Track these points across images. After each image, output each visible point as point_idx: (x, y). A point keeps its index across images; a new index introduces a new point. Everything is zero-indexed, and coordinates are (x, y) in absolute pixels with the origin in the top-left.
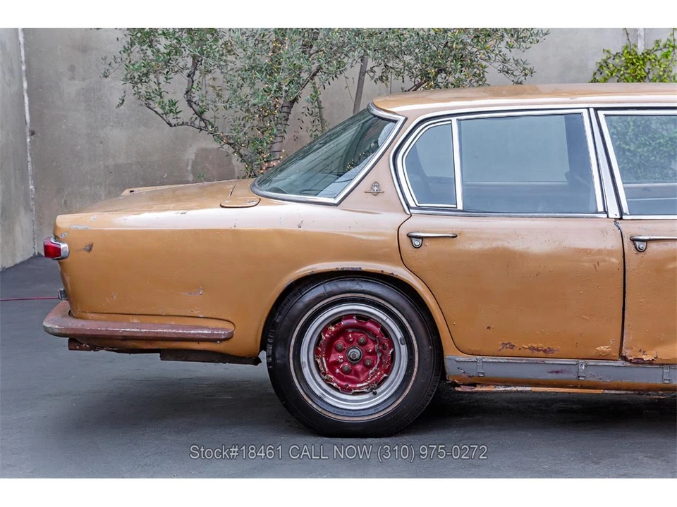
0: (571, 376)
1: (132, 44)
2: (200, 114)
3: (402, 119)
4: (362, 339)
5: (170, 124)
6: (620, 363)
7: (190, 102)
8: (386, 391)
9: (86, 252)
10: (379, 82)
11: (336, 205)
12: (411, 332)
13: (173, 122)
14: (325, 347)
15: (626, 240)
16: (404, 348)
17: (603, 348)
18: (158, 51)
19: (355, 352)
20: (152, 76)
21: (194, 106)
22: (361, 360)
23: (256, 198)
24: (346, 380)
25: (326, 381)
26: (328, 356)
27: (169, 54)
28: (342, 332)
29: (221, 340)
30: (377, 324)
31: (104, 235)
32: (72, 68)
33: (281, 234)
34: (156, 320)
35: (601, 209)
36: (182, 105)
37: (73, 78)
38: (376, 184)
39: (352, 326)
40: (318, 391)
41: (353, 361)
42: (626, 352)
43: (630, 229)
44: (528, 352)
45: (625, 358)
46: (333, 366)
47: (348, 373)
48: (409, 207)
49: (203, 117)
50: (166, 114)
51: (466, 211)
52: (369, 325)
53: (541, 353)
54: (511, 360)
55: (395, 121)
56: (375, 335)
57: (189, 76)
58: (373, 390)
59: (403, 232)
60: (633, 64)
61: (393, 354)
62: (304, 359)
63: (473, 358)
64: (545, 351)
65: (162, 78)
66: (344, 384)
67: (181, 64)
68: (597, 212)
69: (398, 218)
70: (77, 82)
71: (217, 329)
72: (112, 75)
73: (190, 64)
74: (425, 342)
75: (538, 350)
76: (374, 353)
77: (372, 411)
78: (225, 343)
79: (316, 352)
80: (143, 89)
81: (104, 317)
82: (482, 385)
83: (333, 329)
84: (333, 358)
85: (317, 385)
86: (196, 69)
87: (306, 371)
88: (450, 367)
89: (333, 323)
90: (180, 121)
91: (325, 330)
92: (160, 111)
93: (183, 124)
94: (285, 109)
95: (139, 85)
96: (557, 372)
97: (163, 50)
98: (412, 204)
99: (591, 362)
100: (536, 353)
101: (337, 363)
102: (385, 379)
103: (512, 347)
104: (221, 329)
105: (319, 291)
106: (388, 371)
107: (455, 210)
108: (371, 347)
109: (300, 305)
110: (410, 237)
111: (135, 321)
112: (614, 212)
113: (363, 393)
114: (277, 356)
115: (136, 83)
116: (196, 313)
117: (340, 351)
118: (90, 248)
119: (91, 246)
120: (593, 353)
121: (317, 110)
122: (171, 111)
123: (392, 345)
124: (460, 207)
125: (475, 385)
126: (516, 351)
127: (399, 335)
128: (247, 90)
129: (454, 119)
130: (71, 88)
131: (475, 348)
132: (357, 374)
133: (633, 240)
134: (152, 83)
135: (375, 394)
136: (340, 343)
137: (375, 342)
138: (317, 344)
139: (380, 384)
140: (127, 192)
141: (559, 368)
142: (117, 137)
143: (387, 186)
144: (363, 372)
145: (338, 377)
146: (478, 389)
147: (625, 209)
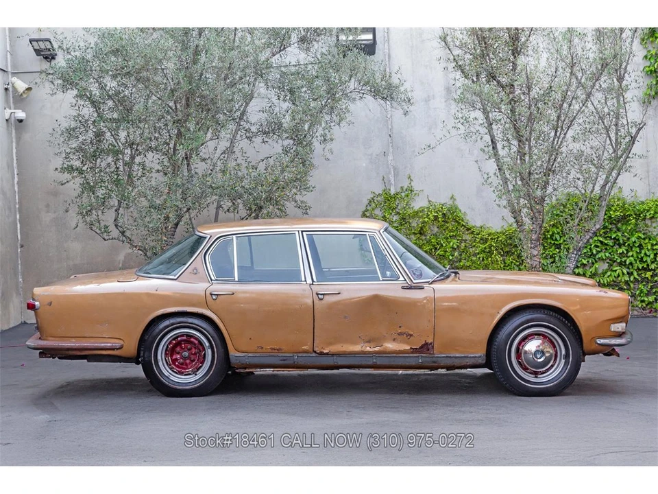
0: (290, 362)
1: (83, 192)
2: (123, 233)
3: (209, 236)
4: (189, 347)
5: (105, 240)
6: (314, 355)
7: (116, 226)
8: (201, 373)
9: (48, 307)
10: (227, 213)
11: (175, 279)
12: (213, 343)
13: (106, 238)
14: (170, 351)
15: (314, 294)
16: (210, 351)
17: (305, 347)
18: (98, 196)
19: (186, 354)
20: (94, 212)
21: (119, 228)
22: (189, 358)
23: (136, 277)
24: (181, 368)
25: (171, 369)
26: (172, 356)
27: (104, 198)
28: (179, 344)
29: (117, 349)
30: (196, 339)
31: (57, 297)
32: (48, 206)
33: (148, 295)
34: (84, 340)
35: (303, 279)
36: (112, 228)
37: (48, 212)
38: (195, 269)
39: (184, 340)
40: (166, 374)
41: (185, 358)
42: (316, 349)
43: (316, 288)
44: (270, 351)
45: (315, 352)
46: (174, 361)
47: (182, 364)
48: (211, 280)
49: (125, 234)
50: (102, 233)
51: (240, 281)
52: (192, 340)
53: (276, 351)
54: (262, 355)
55: (206, 238)
56: (195, 344)
57: (116, 211)
58: (195, 373)
59: (208, 293)
60: (389, 200)
61: (205, 354)
62: (159, 357)
63: (244, 354)
64: (278, 350)
65: (100, 213)
66: (180, 370)
67: (112, 203)
68: (301, 281)
69: (206, 285)
70: (50, 214)
71: (115, 343)
72: (70, 211)
73: (116, 204)
74: (220, 347)
75: (274, 349)
76: (195, 354)
77: (194, 383)
78: (119, 351)
79: (166, 354)
80: (88, 219)
81: (57, 339)
82: (249, 368)
83: (174, 342)
84: (174, 357)
85: (166, 371)
86: (120, 207)
87: (160, 364)
88: (233, 360)
89: (174, 339)
90: (111, 237)
91: (170, 343)
92: (99, 232)
93: (112, 239)
94: (173, 229)
95: (86, 217)
96: (284, 360)
97: (100, 196)
98: (213, 278)
99: (300, 355)
100: (274, 351)
101: (176, 360)
102: (201, 367)
103: (262, 348)
104: (117, 343)
105: (167, 323)
106: (202, 363)
107: (234, 281)
108: (193, 351)
109: (157, 330)
110: (211, 294)
111: (73, 340)
112: (309, 281)
113: (190, 374)
114: (145, 356)
115: (84, 216)
116: (104, 336)
117: (178, 353)
118: (50, 304)
119: (51, 303)
120: (301, 350)
121: (191, 230)
122: (105, 231)
123: (204, 349)
124: (237, 279)
125: (245, 369)
126: (264, 350)
127: (207, 344)
128: (148, 219)
129: (234, 236)
130: (47, 218)
131: (244, 349)
132: (186, 365)
133: (318, 294)
134: (94, 216)
135: (196, 375)
136: (178, 349)
137: (195, 348)
138: (166, 350)
139: (198, 370)
140: (73, 277)
141: (285, 358)
142: (75, 247)
143: (201, 269)
144: (190, 364)
145: (177, 366)
146: (247, 370)
147: (315, 280)
